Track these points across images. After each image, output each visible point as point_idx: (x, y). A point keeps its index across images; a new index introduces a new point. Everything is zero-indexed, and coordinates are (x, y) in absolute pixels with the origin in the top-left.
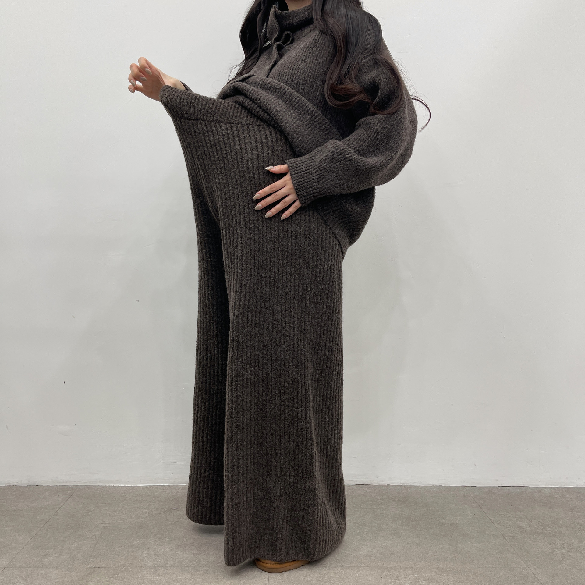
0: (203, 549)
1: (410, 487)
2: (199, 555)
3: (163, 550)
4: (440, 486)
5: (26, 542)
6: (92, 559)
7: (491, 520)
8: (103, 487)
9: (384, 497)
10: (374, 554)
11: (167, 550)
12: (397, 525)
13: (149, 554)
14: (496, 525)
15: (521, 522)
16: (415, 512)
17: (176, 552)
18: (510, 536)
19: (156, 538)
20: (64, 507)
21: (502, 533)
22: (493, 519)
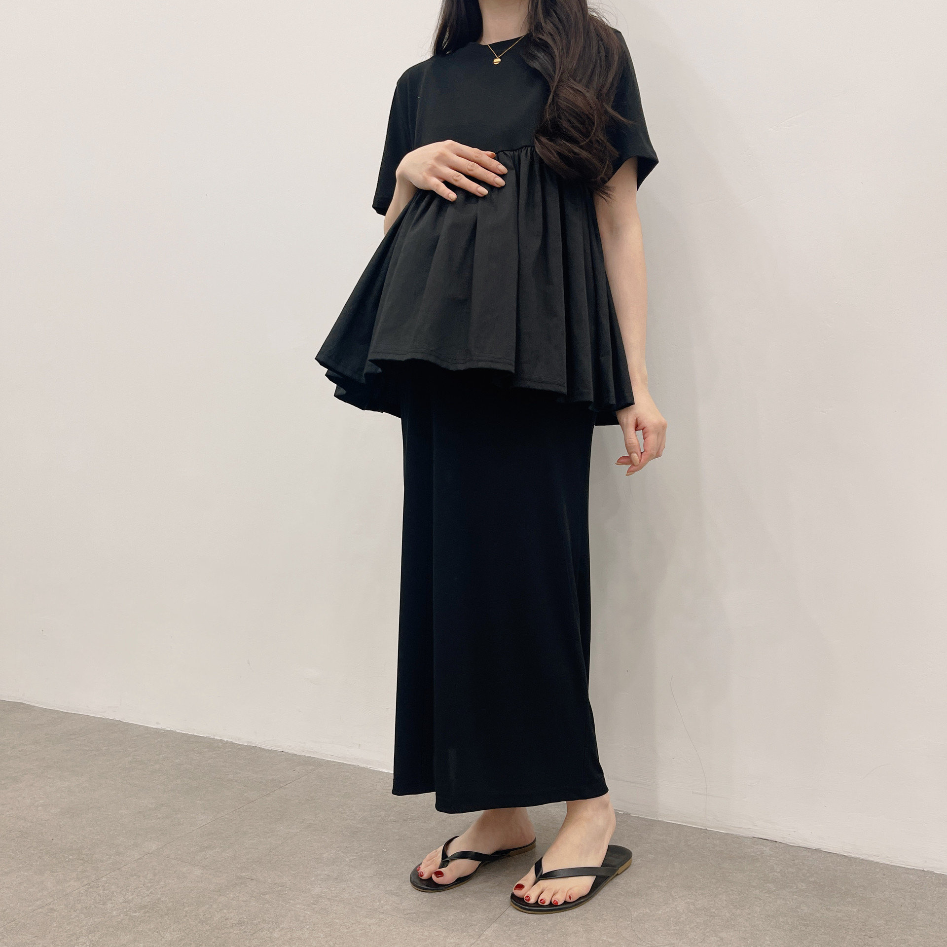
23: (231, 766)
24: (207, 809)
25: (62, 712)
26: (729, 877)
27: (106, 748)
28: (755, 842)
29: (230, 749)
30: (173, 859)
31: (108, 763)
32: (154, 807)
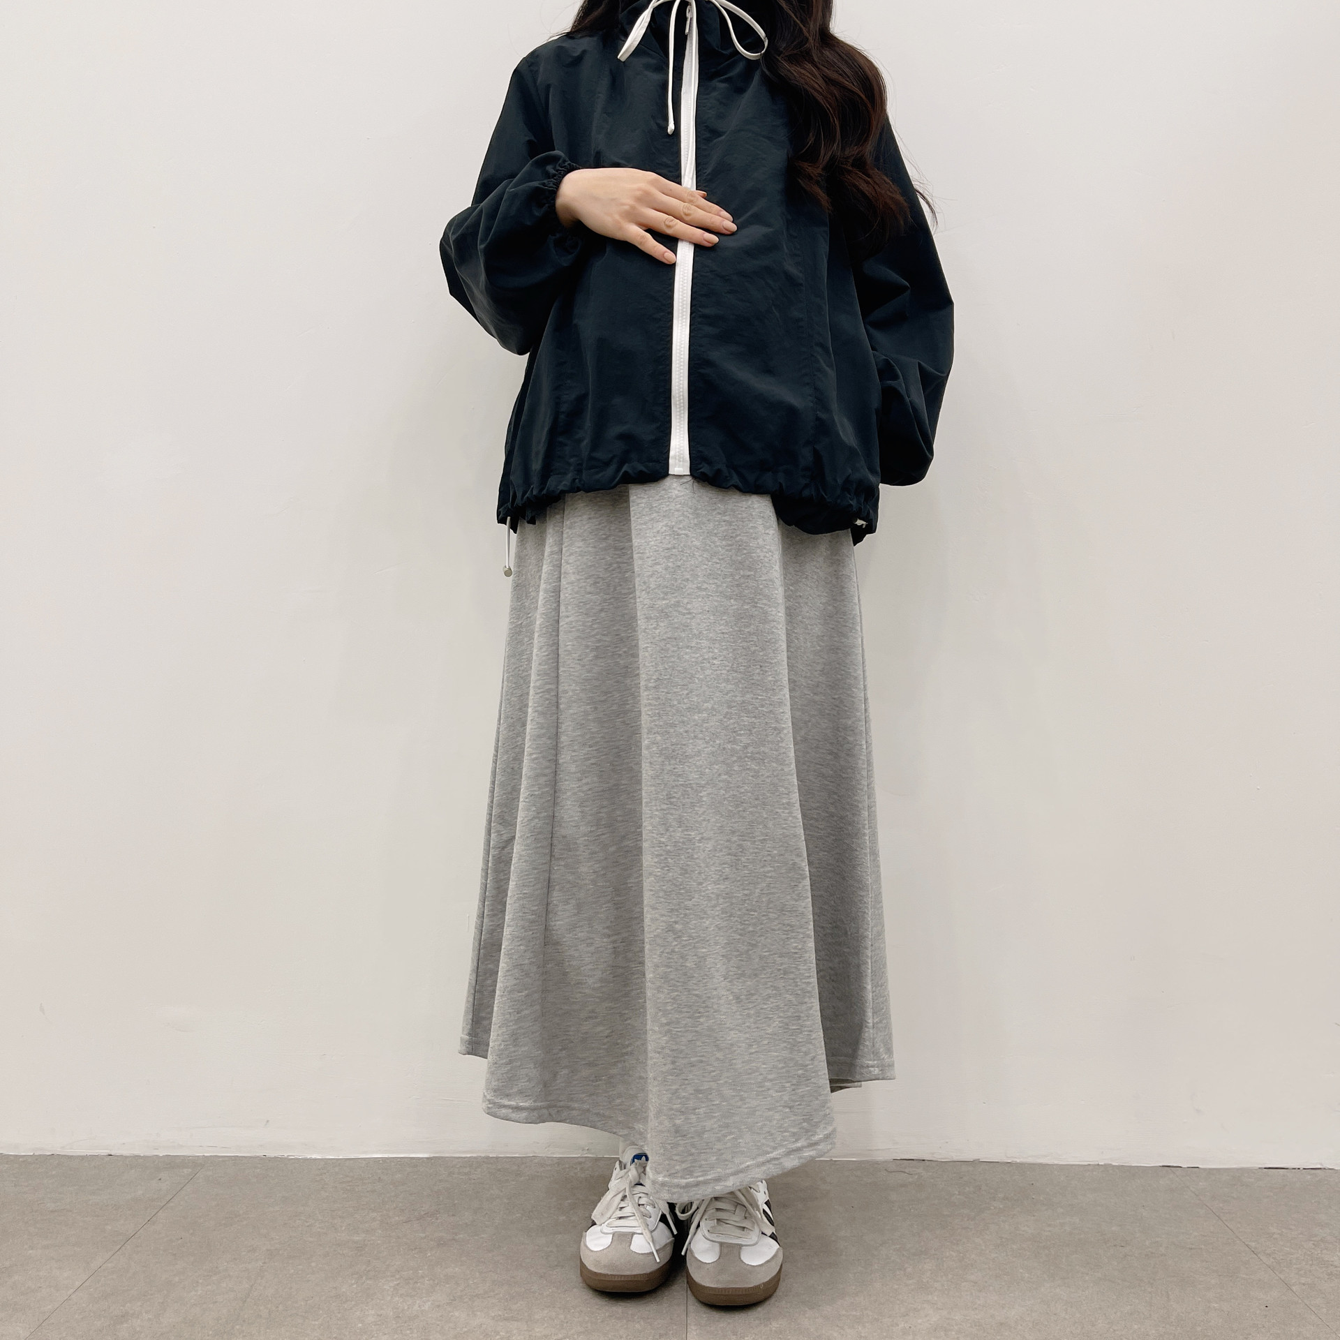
0: (519, 1305)
1: (1032, 1166)
2: (506, 1319)
3: (417, 1306)
4: (1107, 1167)
5: (78, 1284)
6: (238, 1327)
7: (1247, 1245)
8: (270, 1159)
9: (967, 1189)
10: (956, 1325)
11: (426, 1307)
12: (1007, 1255)
13: (378, 1315)
14: (1264, 1258)
15: (1325, 1251)
16: (1049, 1225)
17: (450, 1312)
18: (1304, 1284)
19: (398, 1279)
20: (171, 1204)
21: (1282, 1276)
22: (1253, 1244)
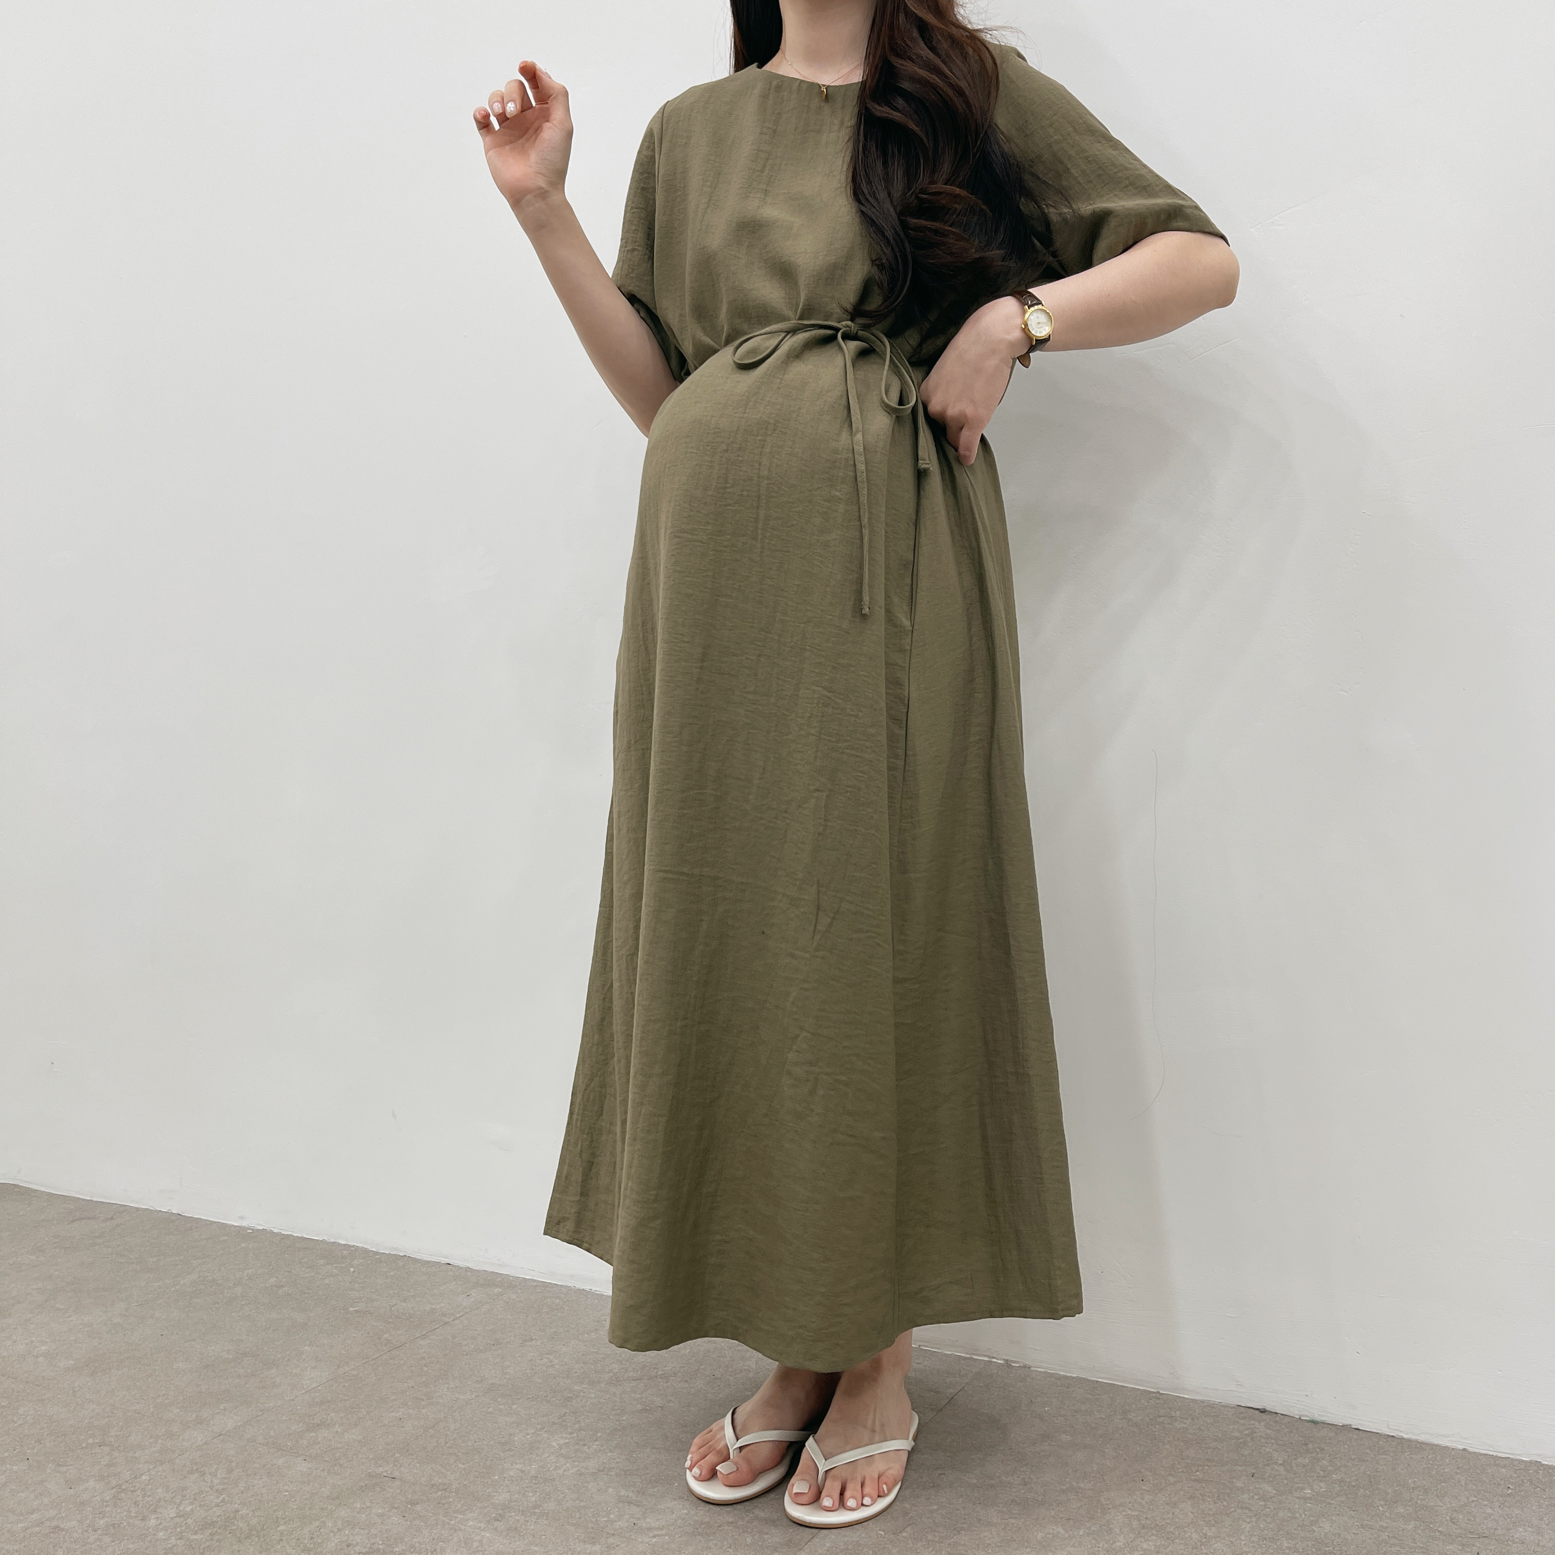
23: (363, 1287)
24: (320, 1360)
25: (83, 1200)
26: (1198, 1473)
27: (155, 1259)
28: (1240, 1413)
29: (361, 1261)
30: (260, 1444)
31: (157, 1284)
32: (231, 1357)
